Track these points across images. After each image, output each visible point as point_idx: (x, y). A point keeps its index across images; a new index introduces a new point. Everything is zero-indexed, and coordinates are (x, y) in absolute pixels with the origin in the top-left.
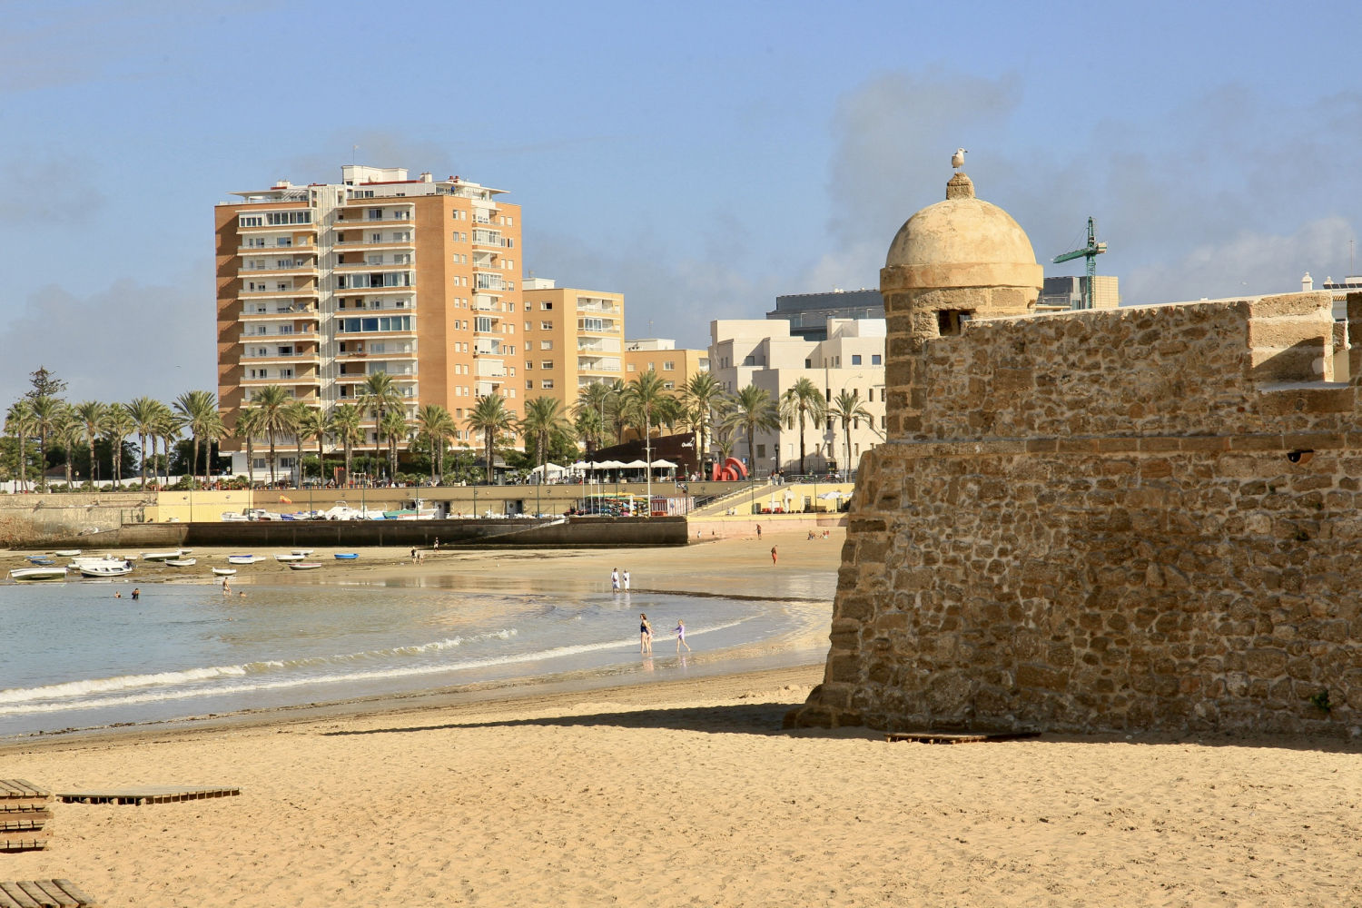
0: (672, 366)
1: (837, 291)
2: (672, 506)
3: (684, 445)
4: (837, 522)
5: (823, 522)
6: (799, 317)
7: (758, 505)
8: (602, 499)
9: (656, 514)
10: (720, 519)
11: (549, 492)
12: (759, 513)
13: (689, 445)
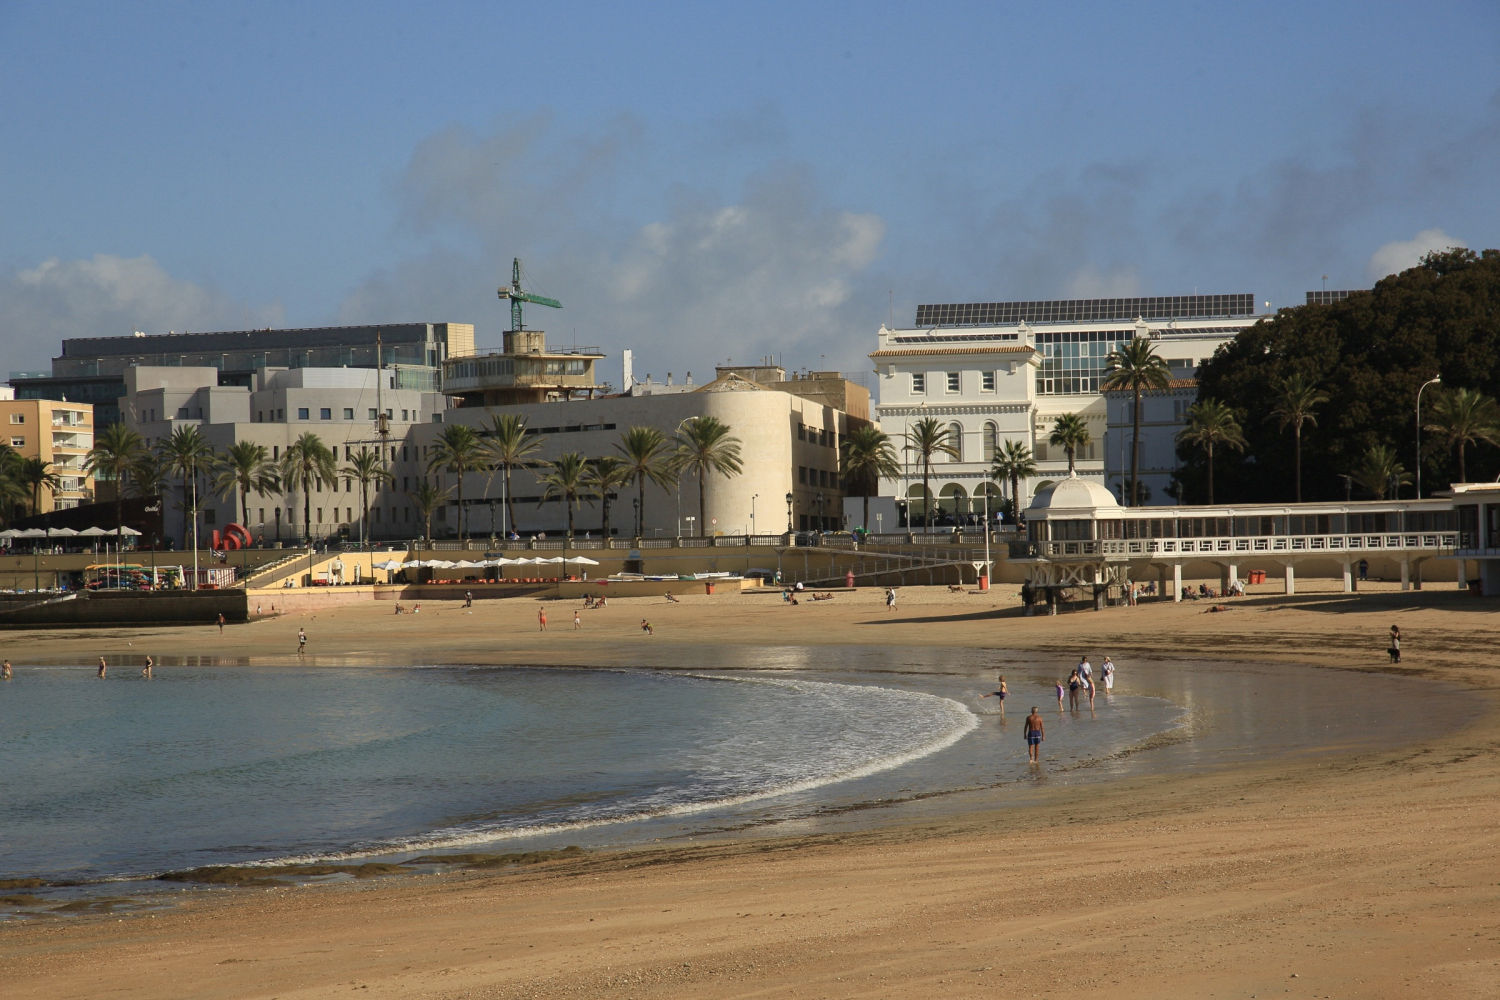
0: (21, 420)
1: (137, 334)
2: (212, 578)
3: (148, 509)
4: (399, 595)
5: (381, 596)
6: (94, 364)
7: (309, 576)
8: (121, 571)
9: (204, 587)
10: (278, 592)
11: (19, 563)
12: (309, 585)
13: (155, 509)
